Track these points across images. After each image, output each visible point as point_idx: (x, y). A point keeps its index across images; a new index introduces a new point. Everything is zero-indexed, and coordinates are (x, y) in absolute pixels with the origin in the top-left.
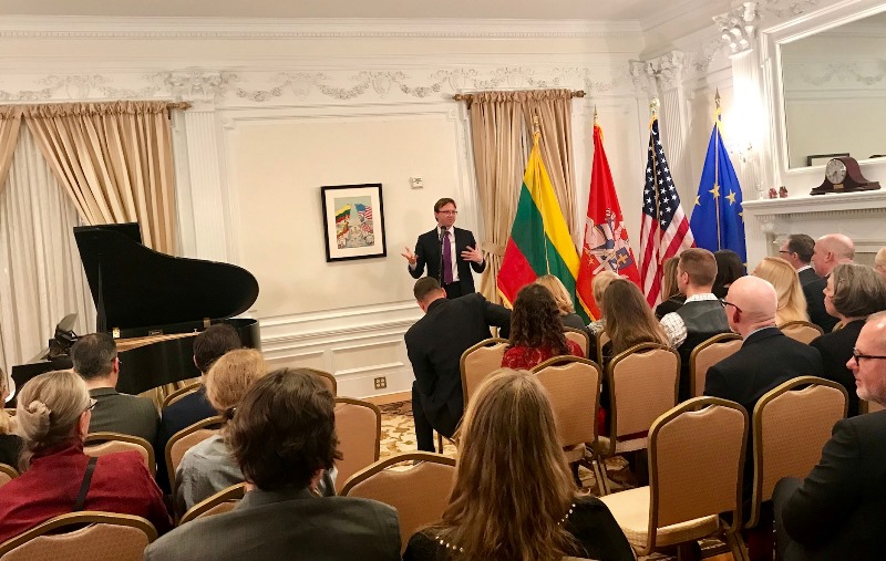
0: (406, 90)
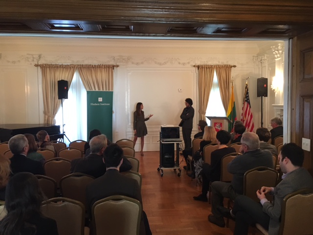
0: (179, 63)
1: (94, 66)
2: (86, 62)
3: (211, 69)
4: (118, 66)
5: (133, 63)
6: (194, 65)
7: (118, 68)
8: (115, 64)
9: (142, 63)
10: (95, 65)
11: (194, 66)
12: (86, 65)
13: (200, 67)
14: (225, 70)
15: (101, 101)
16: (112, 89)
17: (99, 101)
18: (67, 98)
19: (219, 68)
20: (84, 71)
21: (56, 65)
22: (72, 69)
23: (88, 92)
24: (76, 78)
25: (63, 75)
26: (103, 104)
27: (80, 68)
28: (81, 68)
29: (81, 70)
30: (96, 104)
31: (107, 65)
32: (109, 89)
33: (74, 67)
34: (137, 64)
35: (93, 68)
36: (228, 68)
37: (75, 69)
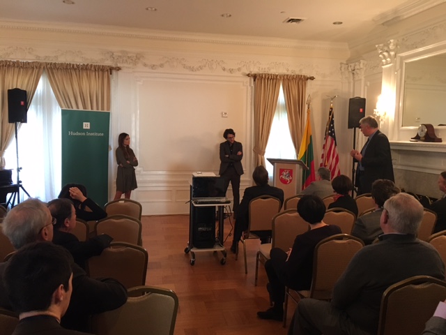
0: (224, 69)
1: (75, 67)
2: (62, 60)
3: (274, 81)
4: (119, 69)
5: (145, 65)
7: (120, 72)
8: (114, 66)
9: (162, 66)
10: (78, 66)
11: (248, 75)
12: (62, 64)
13: (258, 77)
14: (297, 83)
15: (89, 128)
16: (109, 108)
17: (84, 128)
18: (25, 121)
19: (288, 80)
20: (59, 76)
22: (36, 71)
23: (64, 112)
24: (42, 86)
25: (19, 80)
26: (92, 134)
27: (51, 68)
28: (52, 70)
29: (53, 73)
30: (79, 134)
31: (99, 66)
32: (103, 108)
33: (40, 68)
34: (153, 67)
35: (75, 69)
36: (302, 80)
37: (42, 70)
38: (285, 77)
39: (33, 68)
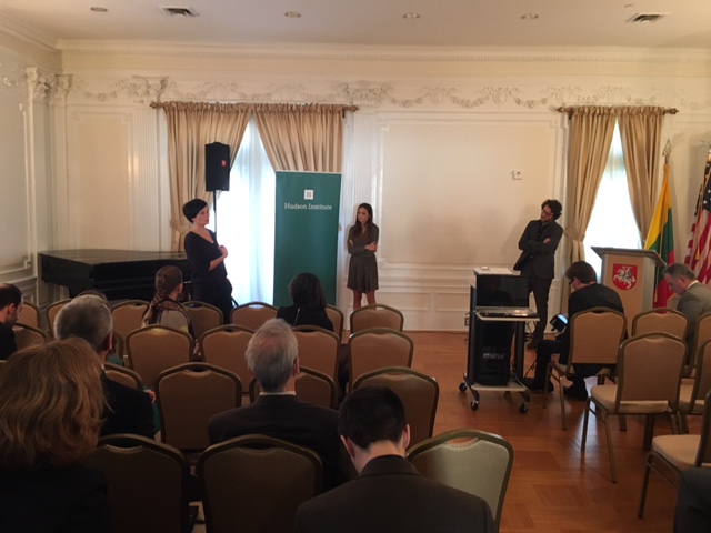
1: (294, 108)
2: (277, 99)
3: (605, 118)
4: (355, 109)
5: (394, 101)
6: (558, 106)
7: (356, 114)
8: (348, 104)
9: (419, 101)
10: (298, 107)
11: (559, 110)
12: (276, 105)
13: (576, 113)
14: (645, 121)
15: (312, 198)
16: (339, 168)
17: (306, 198)
18: (227, 189)
19: (628, 115)
20: (271, 122)
21: (202, 104)
22: (241, 116)
23: (279, 175)
24: (250, 140)
25: (219, 130)
26: (316, 207)
27: (261, 112)
28: (263, 113)
29: (264, 119)
30: (299, 207)
31: (327, 106)
32: (331, 169)
33: (247, 111)
34: (406, 103)
35: (294, 112)
36: (654, 116)
37: (249, 114)
38: (625, 111)
39: (237, 112)
